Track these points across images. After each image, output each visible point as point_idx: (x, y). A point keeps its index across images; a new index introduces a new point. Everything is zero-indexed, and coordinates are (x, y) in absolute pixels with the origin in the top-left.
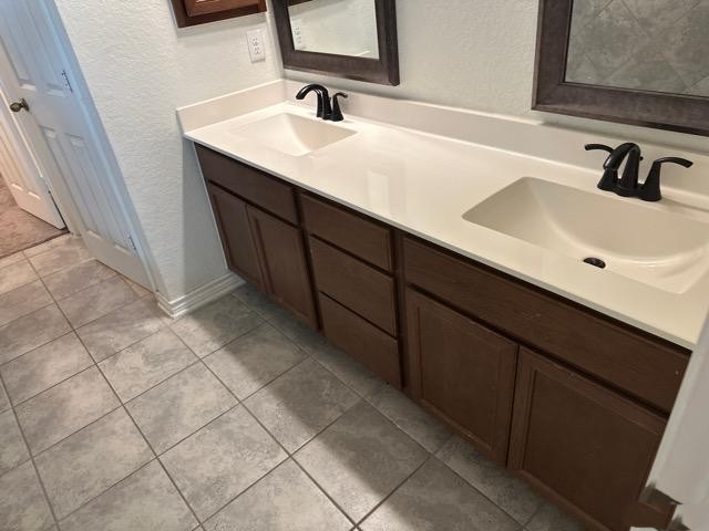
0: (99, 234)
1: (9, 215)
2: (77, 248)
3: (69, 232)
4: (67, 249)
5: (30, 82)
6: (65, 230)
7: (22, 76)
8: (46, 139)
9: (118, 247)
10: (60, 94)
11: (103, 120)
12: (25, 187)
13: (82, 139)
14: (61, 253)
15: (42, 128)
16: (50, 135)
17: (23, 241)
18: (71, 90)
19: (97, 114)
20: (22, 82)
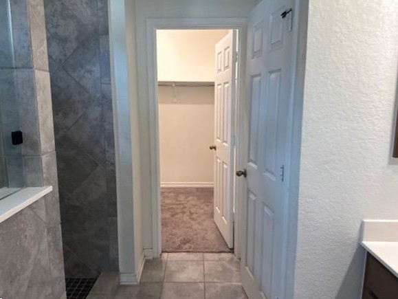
0: (253, 275)
1: (207, 223)
2: (234, 269)
3: (233, 253)
4: (228, 266)
5: (255, 163)
6: (232, 251)
7: (252, 157)
8: (248, 198)
9: (262, 294)
10: (272, 178)
11: (299, 212)
12: (222, 211)
13: (273, 212)
14: (224, 267)
15: (248, 191)
16: (252, 197)
17: (207, 246)
18: (283, 180)
19: (298, 205)
20: (249, 160)
